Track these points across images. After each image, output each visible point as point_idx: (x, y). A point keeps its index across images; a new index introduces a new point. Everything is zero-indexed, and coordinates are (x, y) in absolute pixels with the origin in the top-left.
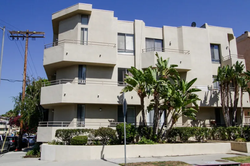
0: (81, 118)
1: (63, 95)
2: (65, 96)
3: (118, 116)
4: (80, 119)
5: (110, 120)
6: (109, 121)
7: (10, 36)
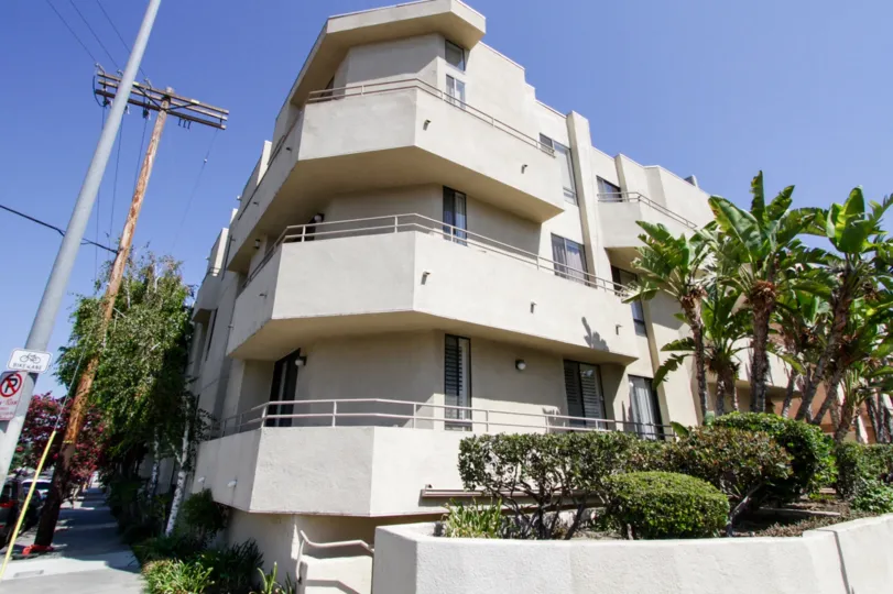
0: (458, 394)
1: (418, 278)
2: (423, 282)
3: (570, 400)
4: (455, 398)
5: (549, 408)
6: (545, 412)
7: (98, 92)
